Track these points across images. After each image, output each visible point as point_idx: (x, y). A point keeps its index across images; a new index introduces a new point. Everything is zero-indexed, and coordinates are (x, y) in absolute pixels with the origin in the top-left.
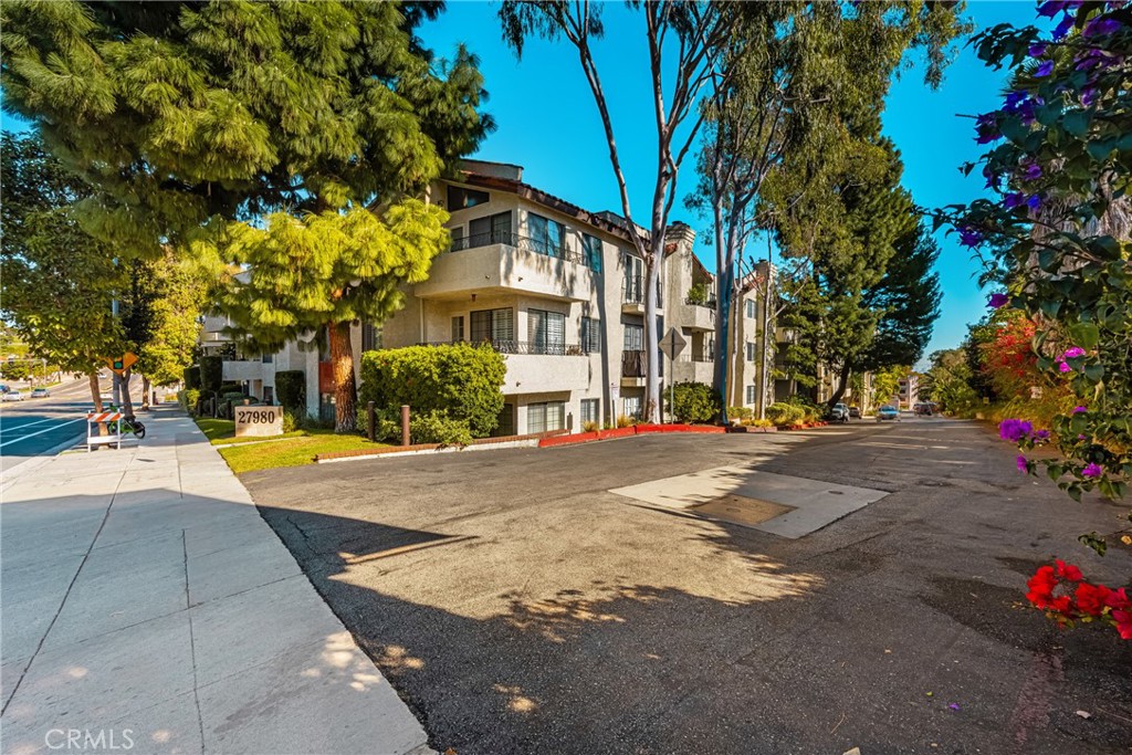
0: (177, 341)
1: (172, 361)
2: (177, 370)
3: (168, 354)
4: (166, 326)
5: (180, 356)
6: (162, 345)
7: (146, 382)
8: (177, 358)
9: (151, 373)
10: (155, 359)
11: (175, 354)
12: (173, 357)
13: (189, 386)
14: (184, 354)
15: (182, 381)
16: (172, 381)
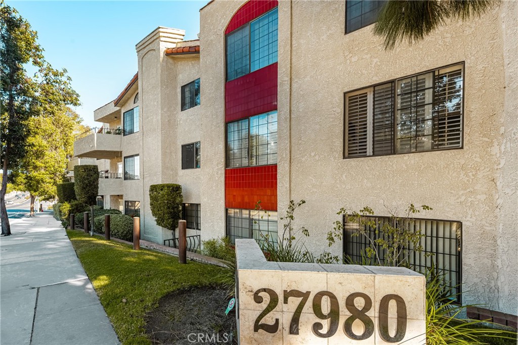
0: (52, 169)
1: (50, 183)
2: (52, 190)
3: (47, 178)
4: (45, 158)
5: (55, 180)
6: (43, 171)
7: (33, 197)
8: (53, 181)
9: (35, 191)
10: (38, 182)
11: (51, 178)
12: (50, 180)
13: (61, 201)
14: (57, 179)
15: (57, 197)
16: (50, 198)
